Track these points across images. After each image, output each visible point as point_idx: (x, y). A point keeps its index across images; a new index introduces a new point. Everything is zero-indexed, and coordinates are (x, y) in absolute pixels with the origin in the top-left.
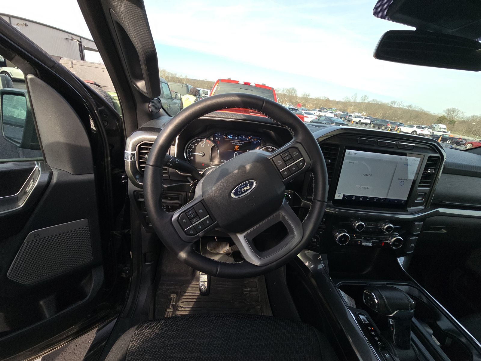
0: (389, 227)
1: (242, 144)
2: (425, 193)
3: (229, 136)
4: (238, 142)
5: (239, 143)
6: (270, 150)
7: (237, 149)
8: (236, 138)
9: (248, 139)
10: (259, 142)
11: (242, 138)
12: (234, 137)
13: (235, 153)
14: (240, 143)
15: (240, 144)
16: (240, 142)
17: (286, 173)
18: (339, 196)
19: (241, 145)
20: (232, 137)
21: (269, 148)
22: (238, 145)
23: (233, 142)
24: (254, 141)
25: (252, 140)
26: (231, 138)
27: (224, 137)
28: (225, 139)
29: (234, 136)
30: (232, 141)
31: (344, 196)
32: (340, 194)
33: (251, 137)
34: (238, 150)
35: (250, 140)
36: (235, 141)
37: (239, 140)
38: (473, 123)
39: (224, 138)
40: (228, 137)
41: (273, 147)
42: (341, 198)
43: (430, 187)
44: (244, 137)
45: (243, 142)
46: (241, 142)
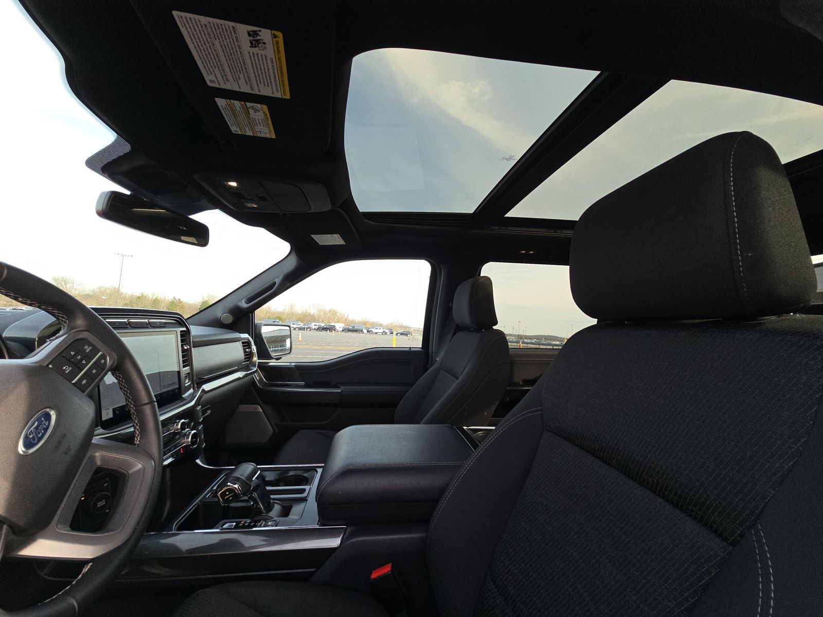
0: (183, 424)
2: (189, 373)
17: (84, 382)
18: (108, 414)
31: (114, 410)
32: (108, 409)
38: (103, 297)
42: (111, 415)
43: (189, 366)
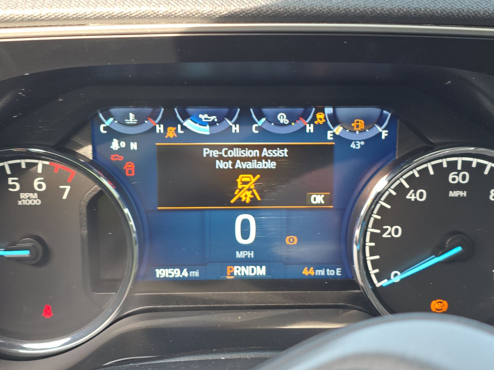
1: (273, 159)
3: (188, 124)
4: (248, 153)
5: (259, 159)
6: (459, 179)
7: (246, 195)
8: (236, 129)
9: (310, 128)
10: (384, 134)
11: (272, 128)
12: (219, 128)
13: (240, 219)
14: (266, 159)
15: (261, 165)
16: (260, 148)
19: (272, 165)
20: (212, 124)
21: (452, 166)
22: (254, 172)
23: (220, 158)
24: (348, 135)
25: (338, 130)
26: (205, 130)
27: (160, 129)
28: (169, 140)
29: (220, 120)
30: (212, 148)
33: (329, 110)
34: (254, 201)
35: (322, 129)
36: (231, 148)
37: (254, 137)
39: (161, 136)
40: (183, 128)
41: (475, 162)
44: (282, 118)
45: (282, 147)
46: (269, 147)
